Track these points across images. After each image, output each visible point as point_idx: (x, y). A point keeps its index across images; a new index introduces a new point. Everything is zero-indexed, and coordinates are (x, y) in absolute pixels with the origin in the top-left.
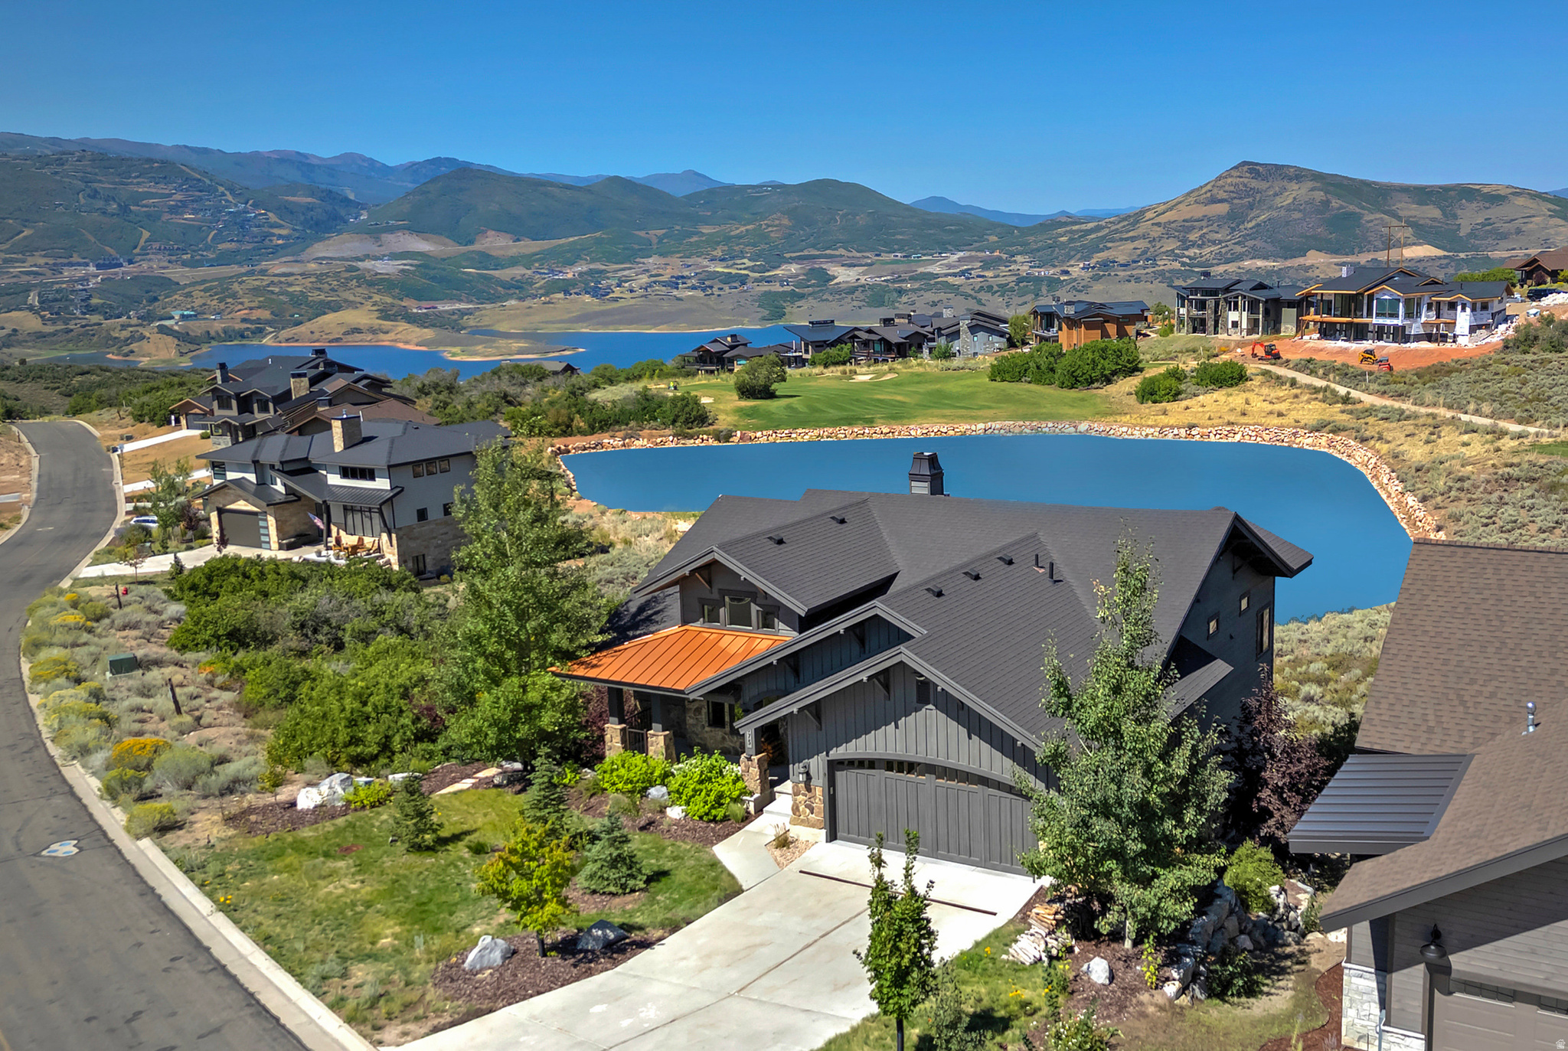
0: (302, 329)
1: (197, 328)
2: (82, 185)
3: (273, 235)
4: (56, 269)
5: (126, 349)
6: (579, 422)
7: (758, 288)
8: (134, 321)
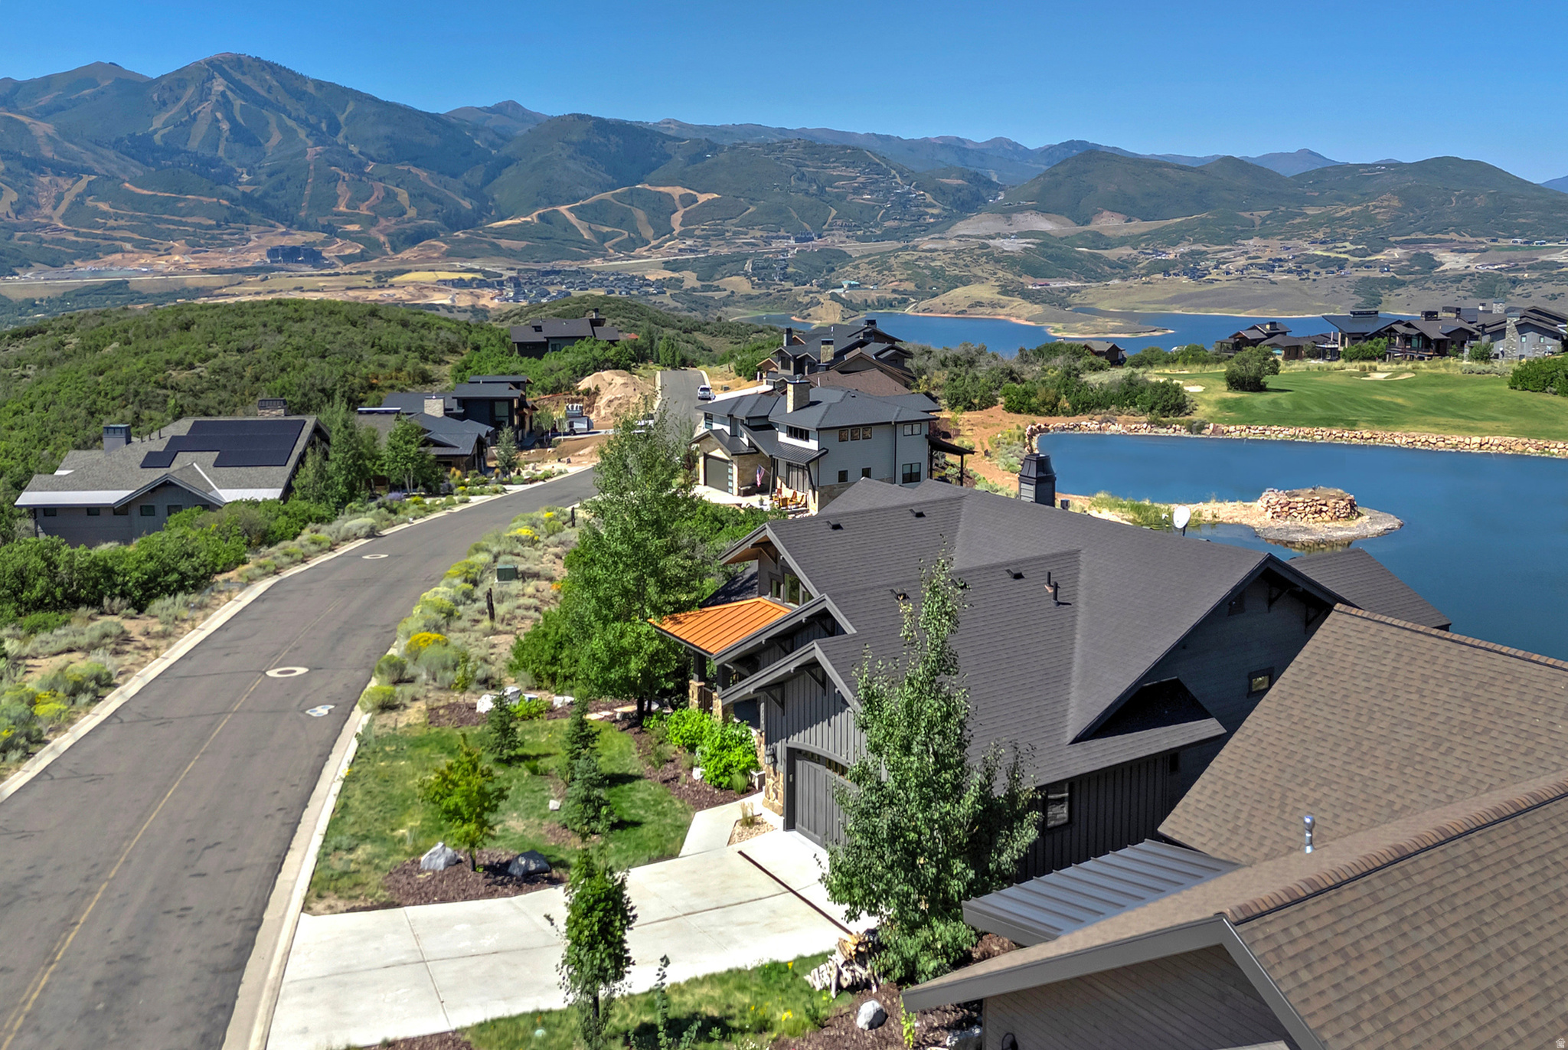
0: (937, 300)
1: (858, 296)
2: (793, 168)
3: (927, 214)
4: (767, 241)
5: (805, 312)
6: (1065, 403)
7: (1357, 274)
8: (815, 288)
